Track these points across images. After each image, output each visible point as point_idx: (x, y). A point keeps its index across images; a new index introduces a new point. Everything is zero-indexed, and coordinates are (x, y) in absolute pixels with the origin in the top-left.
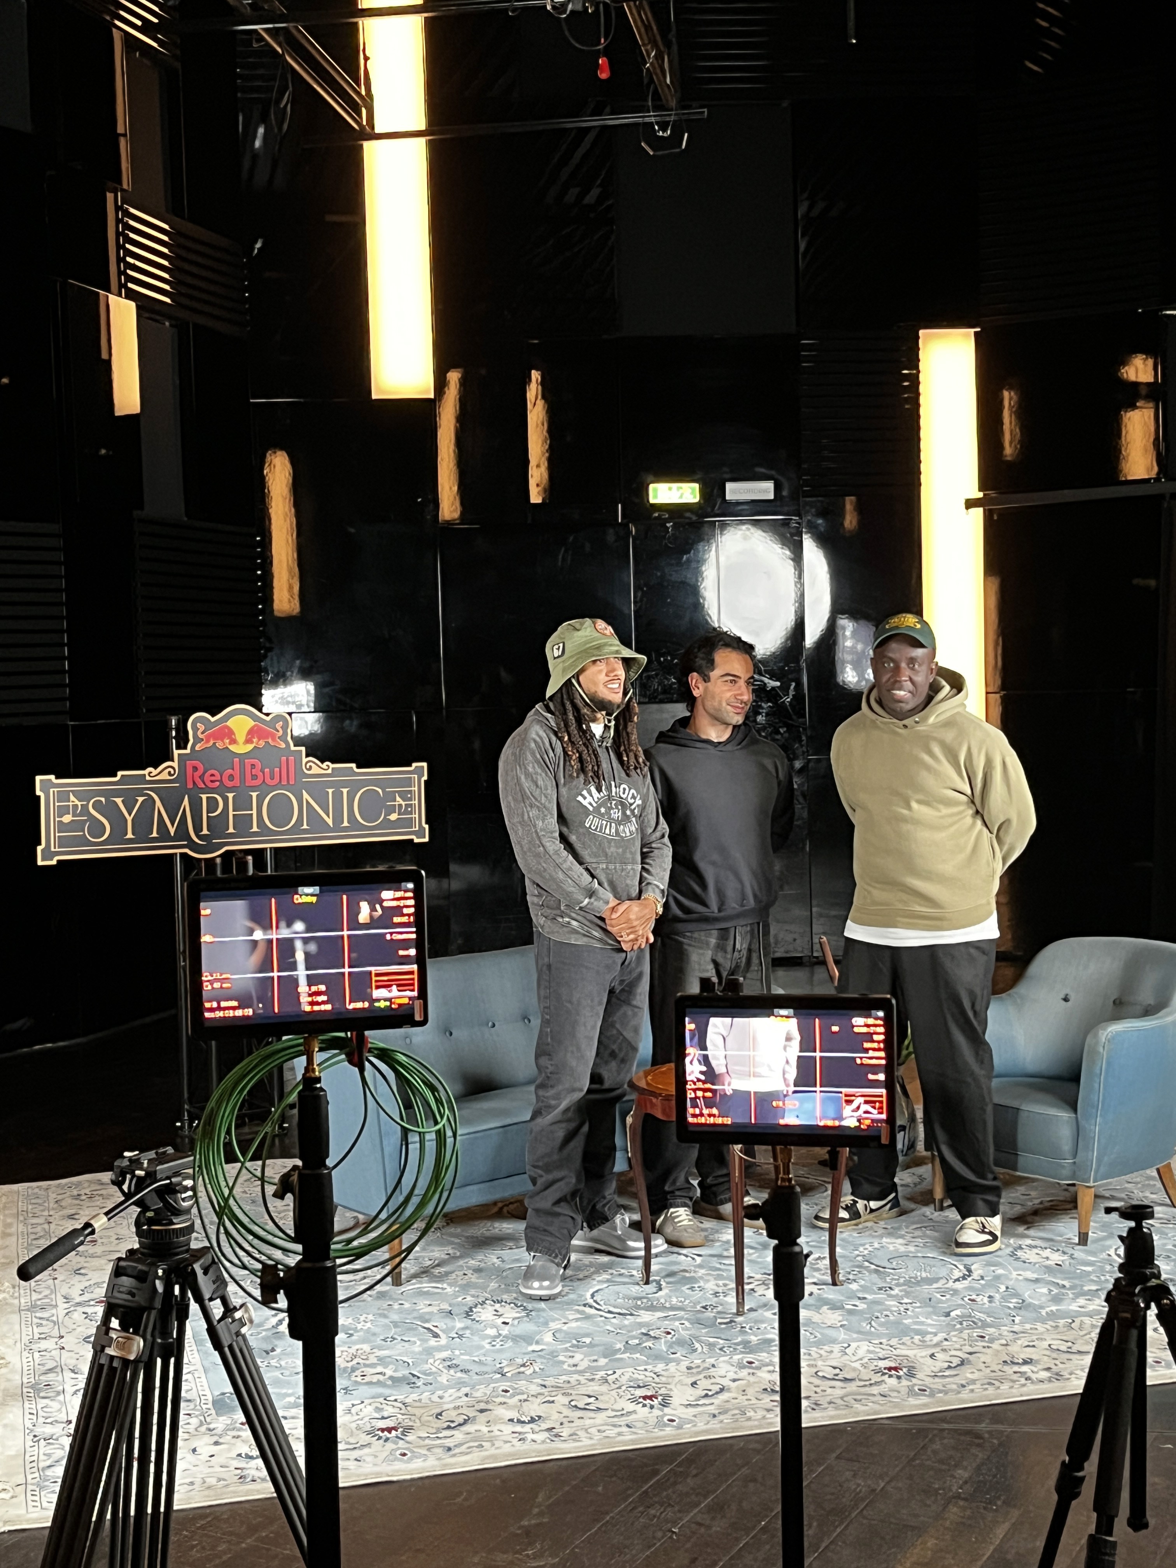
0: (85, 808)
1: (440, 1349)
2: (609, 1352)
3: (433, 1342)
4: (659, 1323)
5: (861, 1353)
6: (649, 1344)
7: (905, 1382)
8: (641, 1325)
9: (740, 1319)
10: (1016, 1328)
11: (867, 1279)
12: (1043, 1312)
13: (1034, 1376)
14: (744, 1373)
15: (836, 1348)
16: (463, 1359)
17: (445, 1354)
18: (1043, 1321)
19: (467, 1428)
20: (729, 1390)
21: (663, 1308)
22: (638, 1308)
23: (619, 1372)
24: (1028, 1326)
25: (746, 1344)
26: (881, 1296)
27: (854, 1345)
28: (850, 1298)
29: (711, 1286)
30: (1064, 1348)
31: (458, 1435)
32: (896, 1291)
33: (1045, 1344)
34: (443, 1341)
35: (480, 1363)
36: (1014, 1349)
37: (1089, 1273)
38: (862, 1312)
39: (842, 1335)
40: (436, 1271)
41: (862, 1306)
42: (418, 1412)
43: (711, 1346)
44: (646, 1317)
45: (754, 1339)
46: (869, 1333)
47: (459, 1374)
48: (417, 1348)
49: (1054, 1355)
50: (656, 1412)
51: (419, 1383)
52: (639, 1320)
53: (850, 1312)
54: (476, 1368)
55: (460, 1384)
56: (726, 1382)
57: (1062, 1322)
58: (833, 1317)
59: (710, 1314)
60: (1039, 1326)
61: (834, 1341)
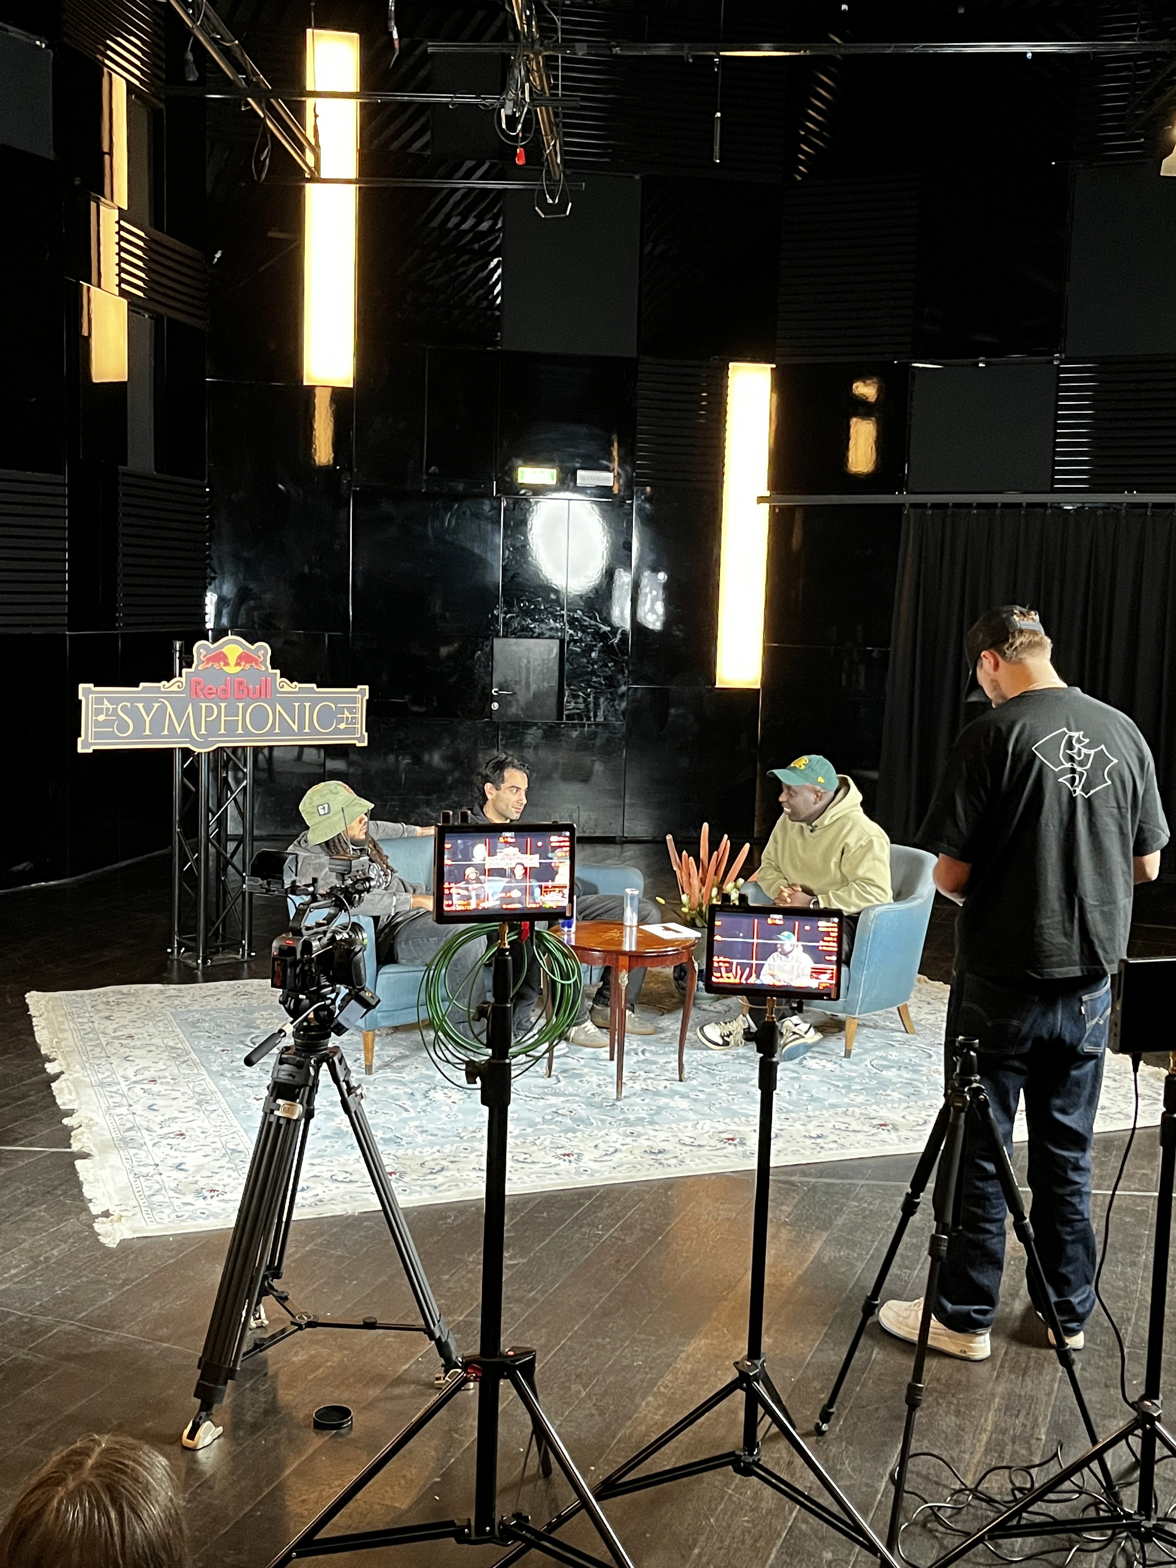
0: (115, 710)
1: (412, 1119)
2: (532, 1124)
3: (405, 1115)
4: (563, 1105)
5: (707, 1128)
6: (559, 1119)
7: (739, 1148)
8: (551, 1106)
9: (618, 1103)
10: (810, 1113)
11: (702, 1078)
12: (826, 1103)
13: (826, 1146)
14: (629, 1140)
15: (690, 1124)
16: (430, 1127)
17: (417, 1123)
18: (827, 1109)
19: (444, 1173)
20: (621, 1151)
21: (564, 1095)
22: (547, 1094)
23: (542, 1138)
24: (817, 1113)
25: (626, 1120)
26: (714, 1089)
27: (701, 1123)
28: (692, 1090)
29: (595, 1080)
30: (843, 1127)
31: (440, 1179)
32: (724, 1086)
33: (830, 1125)
34: (412, 1114)
35: (443, 1129)
36: (810, 1126)
37: (854, 1078)
38: (702, 1101)
39: (691, 1115)
40: (395, 1064)
41: (702, 1096)
42: (408, 1162)
43: (603, 1121)
44: (553, 1100)
45: (632, 1117)
46: (709, 1115)
47: (430, 1137)
48: (395, 1119)
49: (838, 1132)
50: (574, 1165)
51: (403, 1142)
52: (548, 1102)
53: (695, 1100)
54: (441, 1133)
55: (432, 1144)
56: (618, 1146)
57: (840, 1110)
58: (684, 1104)
59: (597, 1099)
60: (824, 1112)
61: (688, 1120)
